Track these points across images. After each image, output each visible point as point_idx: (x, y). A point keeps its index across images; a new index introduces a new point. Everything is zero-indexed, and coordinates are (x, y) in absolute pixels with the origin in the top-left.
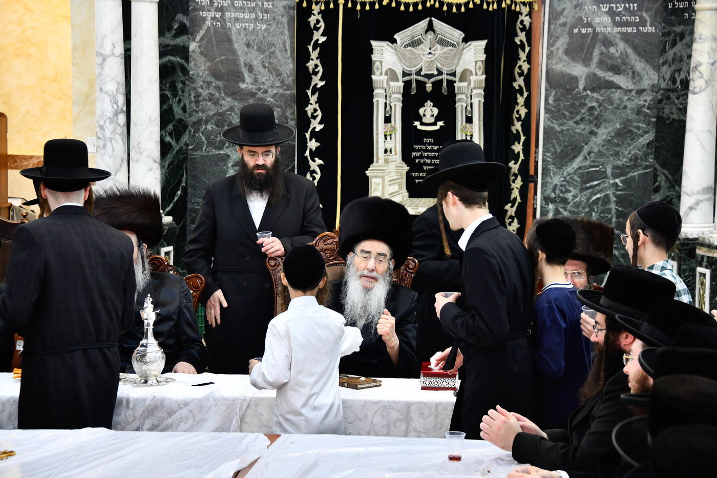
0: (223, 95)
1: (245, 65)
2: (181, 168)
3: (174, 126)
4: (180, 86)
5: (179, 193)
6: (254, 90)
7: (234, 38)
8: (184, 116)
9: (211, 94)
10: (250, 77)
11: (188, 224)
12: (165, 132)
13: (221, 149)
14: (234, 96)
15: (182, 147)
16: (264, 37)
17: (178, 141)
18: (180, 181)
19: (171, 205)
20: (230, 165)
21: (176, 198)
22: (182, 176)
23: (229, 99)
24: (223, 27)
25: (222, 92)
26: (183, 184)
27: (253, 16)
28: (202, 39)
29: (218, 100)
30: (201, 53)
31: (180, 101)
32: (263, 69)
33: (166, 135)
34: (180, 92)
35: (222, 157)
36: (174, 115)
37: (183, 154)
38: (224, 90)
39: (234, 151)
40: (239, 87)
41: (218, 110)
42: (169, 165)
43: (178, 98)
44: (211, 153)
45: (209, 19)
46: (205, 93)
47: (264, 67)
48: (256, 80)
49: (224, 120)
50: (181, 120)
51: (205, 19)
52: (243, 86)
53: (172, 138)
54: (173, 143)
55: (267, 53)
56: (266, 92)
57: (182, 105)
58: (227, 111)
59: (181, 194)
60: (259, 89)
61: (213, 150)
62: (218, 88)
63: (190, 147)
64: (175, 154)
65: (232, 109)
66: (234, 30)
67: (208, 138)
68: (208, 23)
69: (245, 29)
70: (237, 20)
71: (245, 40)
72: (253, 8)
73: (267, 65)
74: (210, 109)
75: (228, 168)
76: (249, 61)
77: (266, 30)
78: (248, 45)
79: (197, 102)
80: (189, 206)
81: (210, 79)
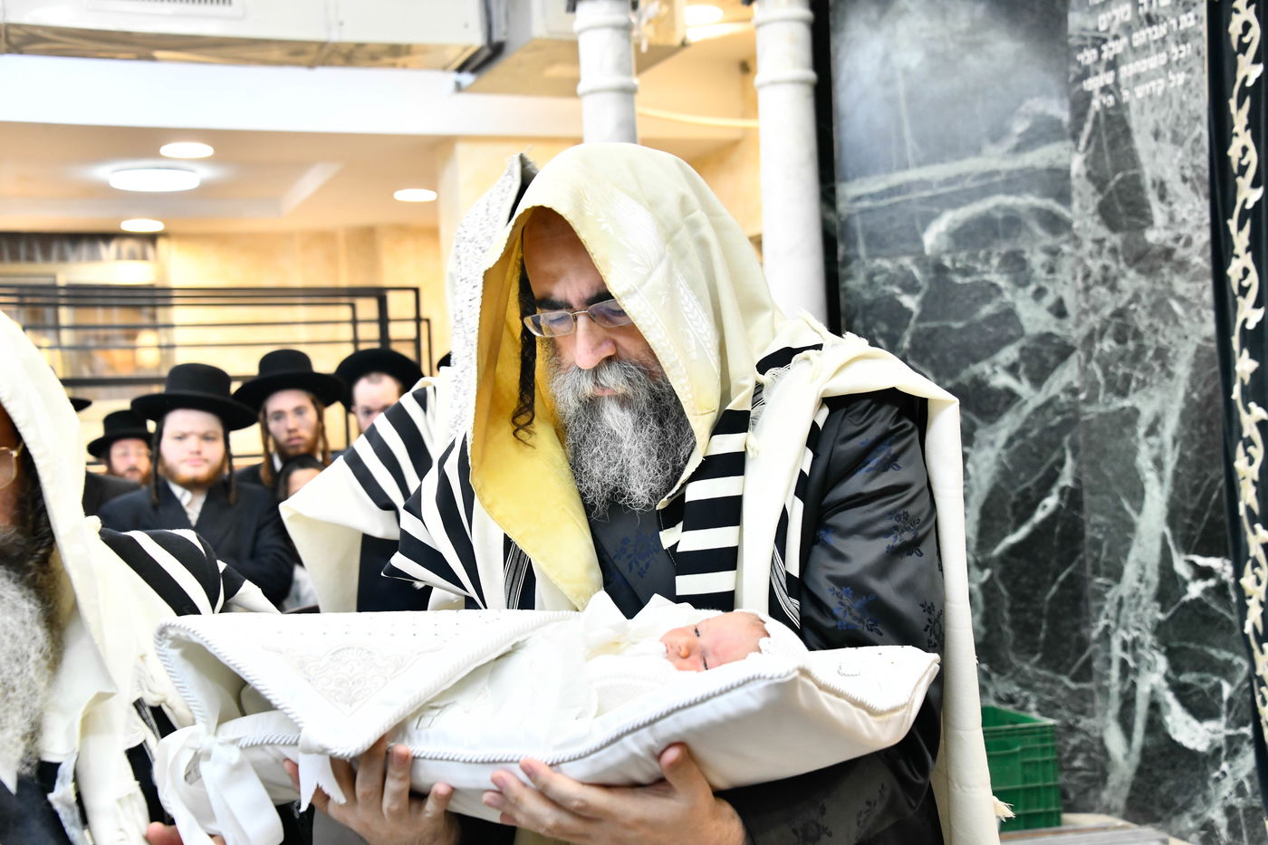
0: (1123, 265)
1: (1154, 185)
2: (1056, 445)
3: (1022, 349)
4: (1037, 259)
5: (1051, 502)
6: (1170, 244)
7: (1134, 124)
8: (1058, 325)
9: (1105, 268)
10: (1162, 211)
11: (1088, 573)
12: (994, 365)
13: (1123, 394)
14: (1142, 265)
15: (1057, 397)
16: (1182, 105)
17: (1038, 381)
18: (1052, 477)
19: (1024, 531)
20: (1141, 431)
21: (1040, 515)
22: (1061, 463)
23: (1131, 274)
24: (1118, 104)
25: (1121, 258)
26: (1066, 480)
27: (1163, 56)
28: (1089, 142)
29: (1115, 279)
30: (1089, 175)
31: (1040, 293)
32: (1182, 185)
33: (995, 372)
34: (1040, 273)
35: (1128, 415)
36: (1021, 327)
37: (1057, 413)
38: (1123, 253)
39: (1145, 399)
40: (1145, 241)
41: (1116, 303)
42: (1010, 440)
43: (1032, 288)
44: (1112, 408)
45: (1097, 93)
46: (1095, 266)
47: (1185, 180)
48: (1172, 219)
49: (1127, 326)
50: (1050, 335)
51: (1088, 96)
52: (1151, 236)
53: (1018, 378)
54: (1023, 388)
55: (1188, 144)
56: (1189, 243)
57: (1049, 300)
58: (1130, 302)
59: (1059, 508)
60: (1177, 239)
61: (1115, 399)
62: (1113, 251)
63: (1082, 396)
64: (1030, 414)
65: (1136, 297)
66: (1134, 107)
67: (1106, 373)
68: (1096, 104)
69: (1150, 96)
70: (1138, 78)
71: (1151, 126)
72: (1163, 40)
73: (1188, 173)
74: (1104, 304)
75: (1138, 440)
76: (1159, 172)
77: (1187, 83)
78: (1157, 135)
79: (1087, 289)
80: (1089, 533)
81: (1103, 232)
